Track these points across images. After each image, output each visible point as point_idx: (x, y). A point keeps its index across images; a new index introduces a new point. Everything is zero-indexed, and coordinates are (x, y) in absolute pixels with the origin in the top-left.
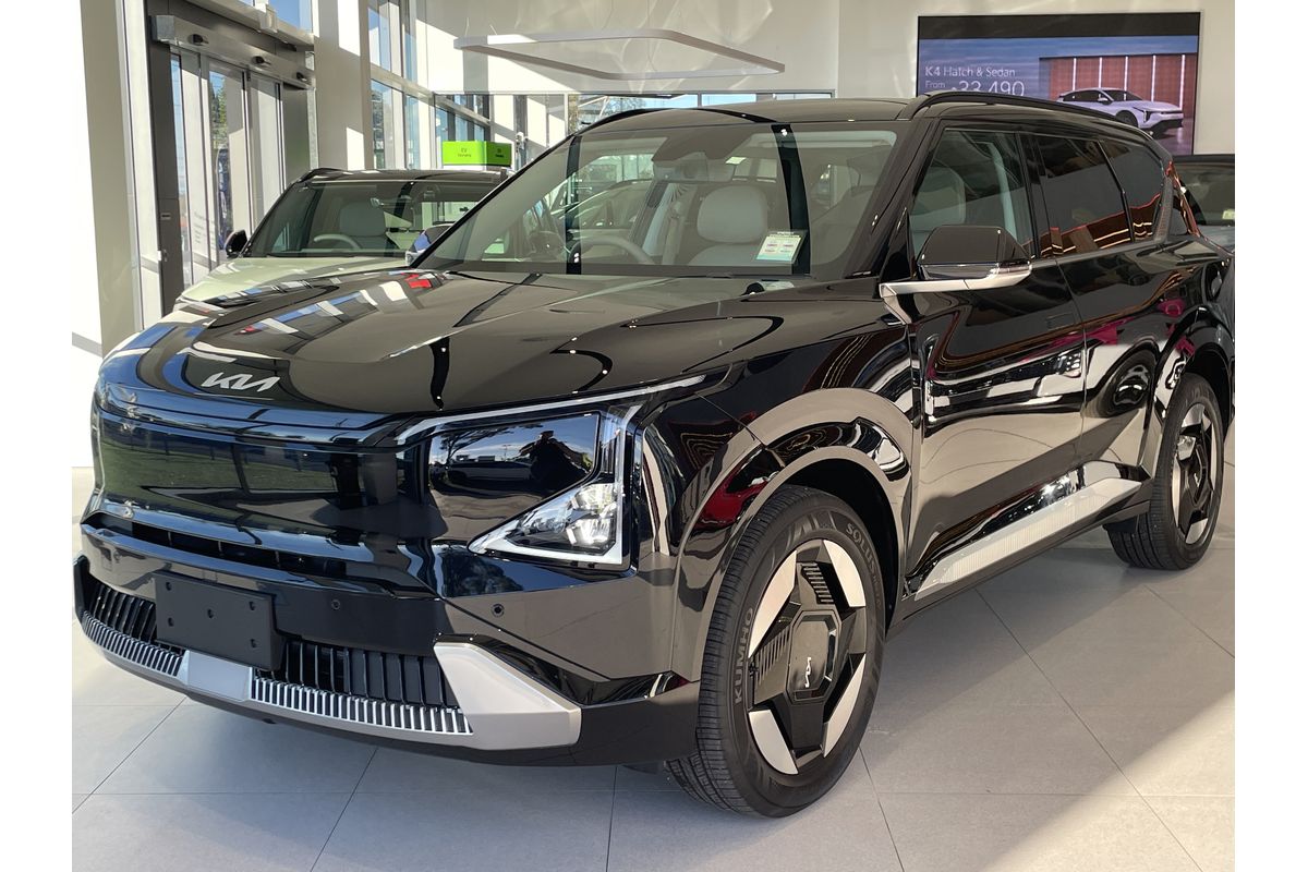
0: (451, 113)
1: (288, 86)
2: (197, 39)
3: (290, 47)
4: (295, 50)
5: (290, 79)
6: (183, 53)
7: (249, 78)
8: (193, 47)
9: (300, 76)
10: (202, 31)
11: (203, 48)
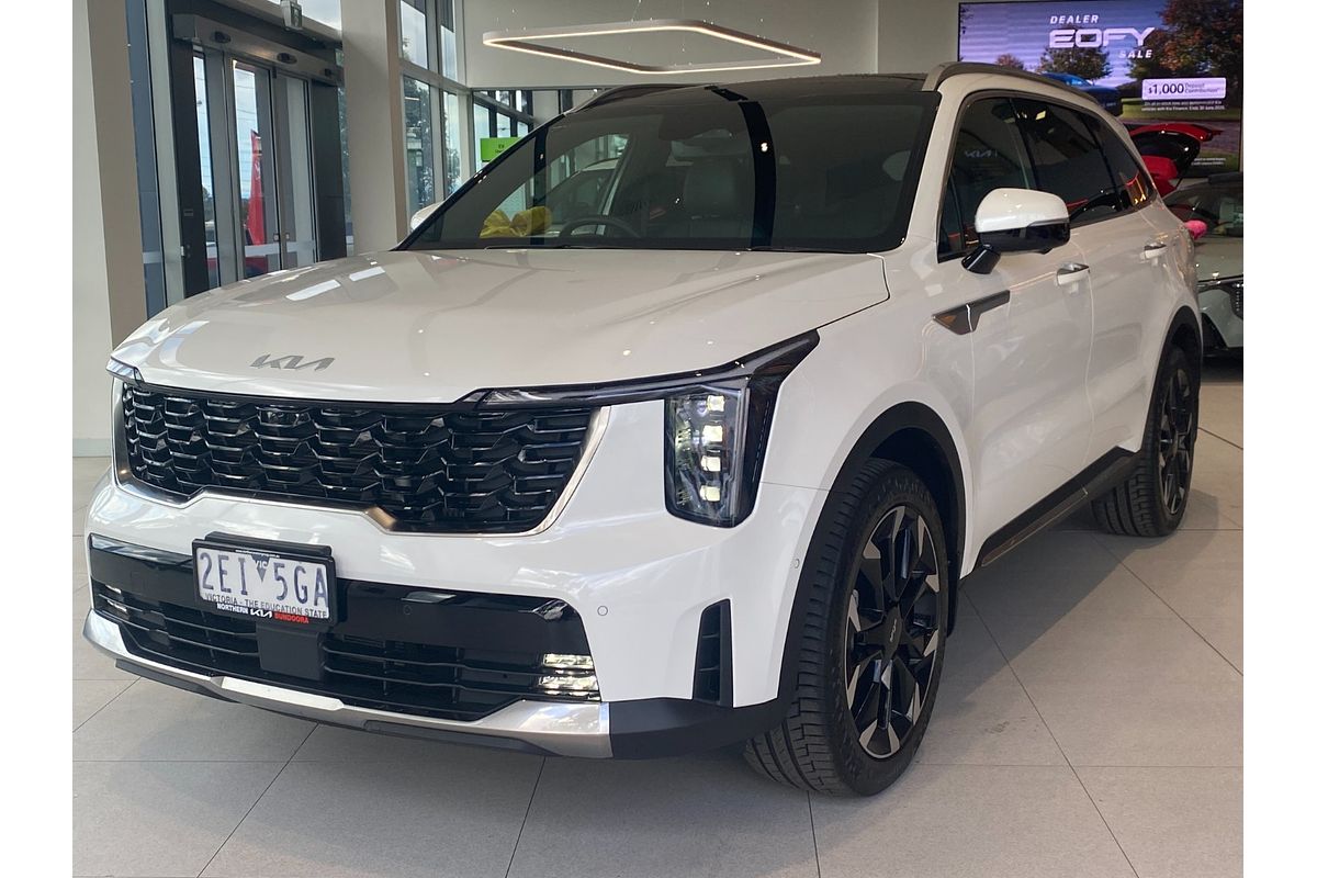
0: (493, 110)
1: (316, 83)
2: (220, 37)
3: (319, 43)
4: (324, 47)
5: (317, 74)
6: (208, 51)
7: (275, 77)
8: (216, 46)
9: (328, 72)
10: (226, 29)
11: (227, 46)
